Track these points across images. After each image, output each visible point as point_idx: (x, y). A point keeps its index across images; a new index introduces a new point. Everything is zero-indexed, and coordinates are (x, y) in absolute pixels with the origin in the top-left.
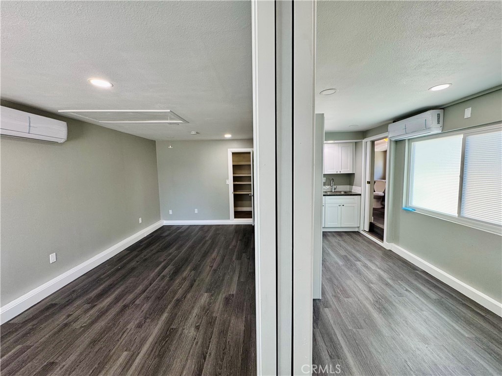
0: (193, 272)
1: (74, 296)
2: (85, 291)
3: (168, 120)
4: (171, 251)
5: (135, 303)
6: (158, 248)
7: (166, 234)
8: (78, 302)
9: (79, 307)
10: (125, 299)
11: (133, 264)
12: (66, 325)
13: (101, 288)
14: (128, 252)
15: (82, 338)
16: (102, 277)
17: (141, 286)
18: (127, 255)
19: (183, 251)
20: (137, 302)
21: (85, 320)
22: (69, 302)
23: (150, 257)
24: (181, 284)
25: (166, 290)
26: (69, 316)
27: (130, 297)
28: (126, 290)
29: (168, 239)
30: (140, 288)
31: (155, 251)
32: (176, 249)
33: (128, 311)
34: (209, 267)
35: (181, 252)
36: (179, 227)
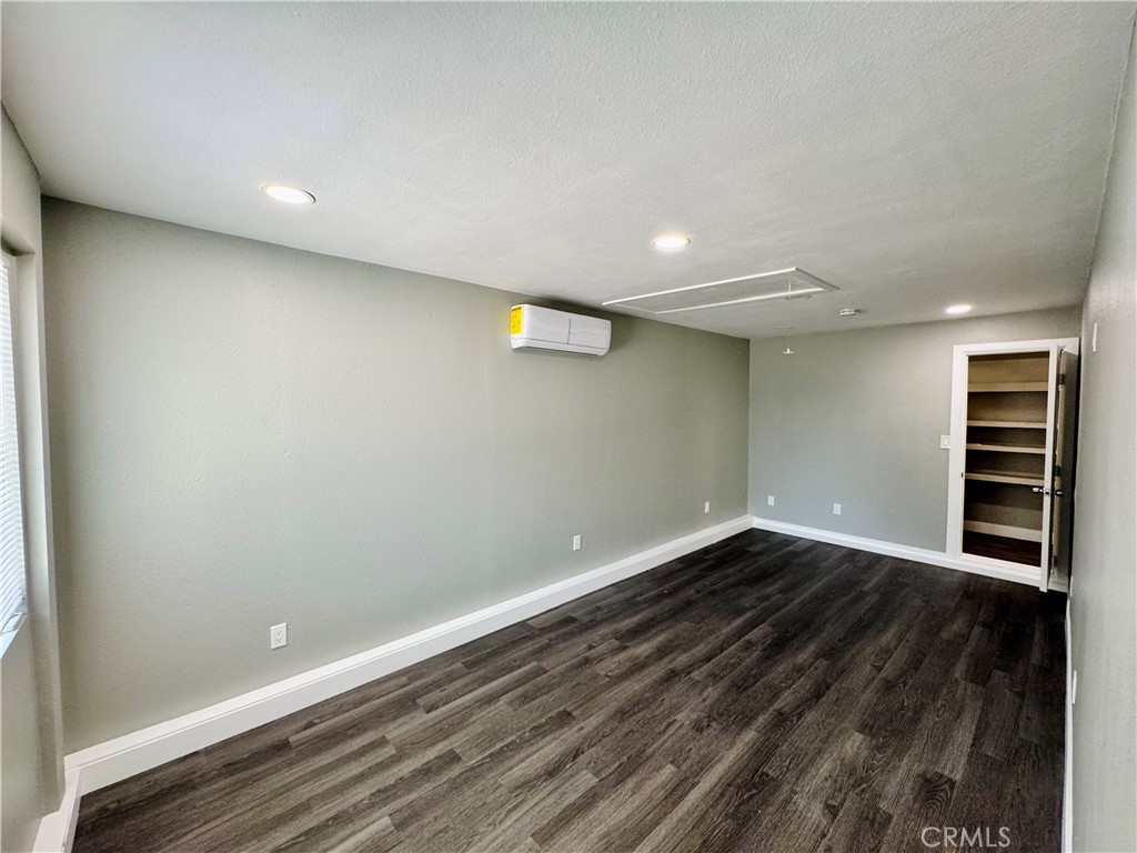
0: (823, 663)
1: (599, 615)
2: (614, 614)
3: (787, 290)
4: (769, 590)
5: (692, 675)
6: (740, 575)
7: (757, 548)
8: (605, 630)
9: (604, 639)
10: (674, 659)
11: (690, 592)
12: (587, 661)
13: (637, 618)
14: (681, 565)
15: (606, 696)
16: (638, 599)
17: (702, 646)
18: (679, 570)
19: (797, 601)
20: (695, 675)
21: (610, 665)
22: (592, 625)
23: (723, 590)
24: (789, 680)
25: (755, 676)
26: (591, 647)
27: (682, 659)
28: (676, 643)
29: (763, 560)
30: (701, 649)
31: (732, 580)
32: (783, 591)
33: (679, 686)
34: (869, 667)
35: (793, 600)
36: (788, 540)
